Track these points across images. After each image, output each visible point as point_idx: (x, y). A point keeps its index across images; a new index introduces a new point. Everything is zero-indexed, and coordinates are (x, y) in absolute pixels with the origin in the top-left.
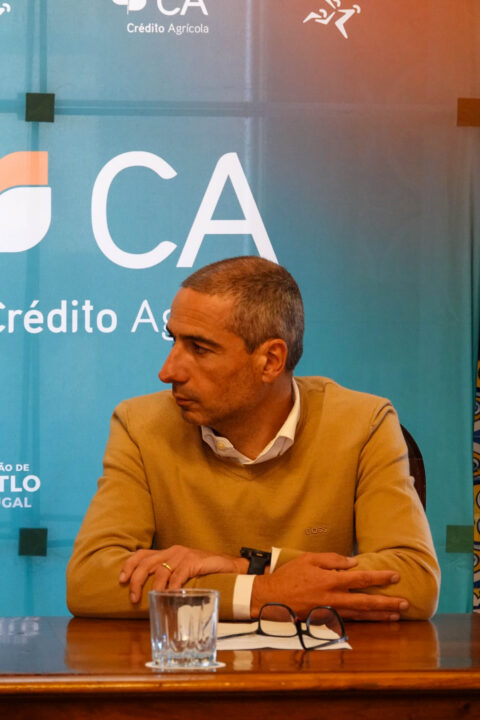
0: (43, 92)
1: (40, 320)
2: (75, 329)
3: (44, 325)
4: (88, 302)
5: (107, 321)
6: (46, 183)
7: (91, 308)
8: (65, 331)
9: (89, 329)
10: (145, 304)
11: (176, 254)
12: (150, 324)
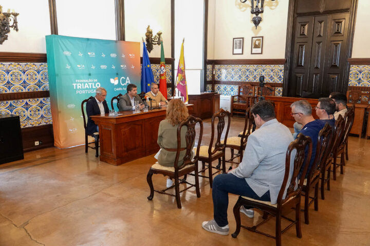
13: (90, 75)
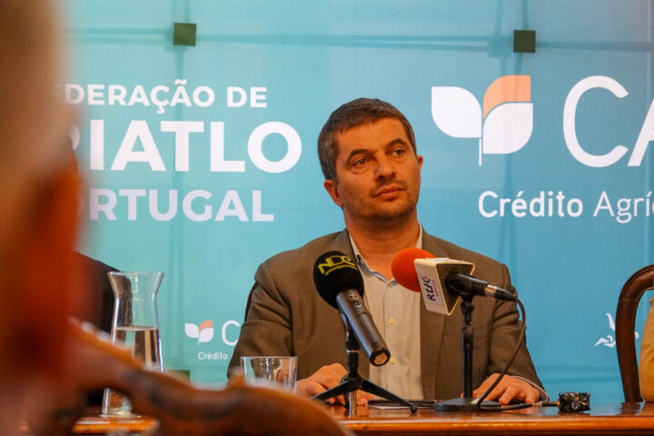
0: (526, 29)
1: (524, 207)
2: (550, 214)
3: (527, 211)
4: (560, 193)
5: (575, 207)
6: (529, 99)
7: (563, 197)
8: (543, 215)
9: (561, 214)
10: (604, 195)
11: (627, 157)
12: (608, 210)
13: (184, 35)
